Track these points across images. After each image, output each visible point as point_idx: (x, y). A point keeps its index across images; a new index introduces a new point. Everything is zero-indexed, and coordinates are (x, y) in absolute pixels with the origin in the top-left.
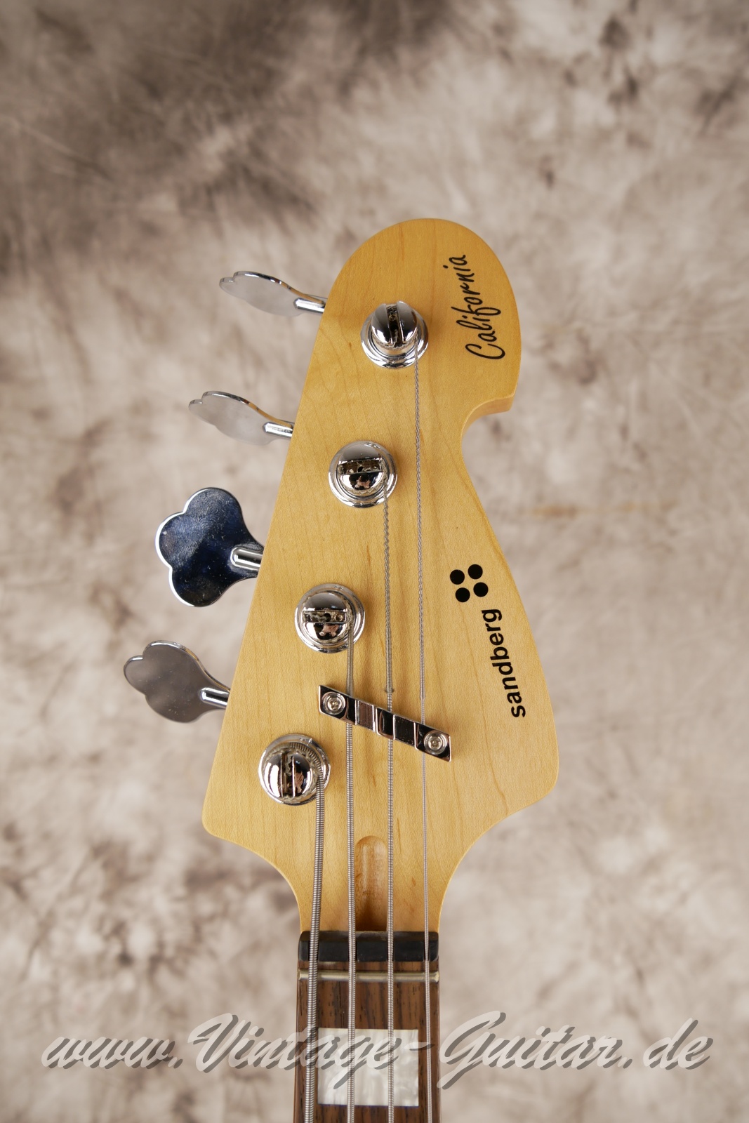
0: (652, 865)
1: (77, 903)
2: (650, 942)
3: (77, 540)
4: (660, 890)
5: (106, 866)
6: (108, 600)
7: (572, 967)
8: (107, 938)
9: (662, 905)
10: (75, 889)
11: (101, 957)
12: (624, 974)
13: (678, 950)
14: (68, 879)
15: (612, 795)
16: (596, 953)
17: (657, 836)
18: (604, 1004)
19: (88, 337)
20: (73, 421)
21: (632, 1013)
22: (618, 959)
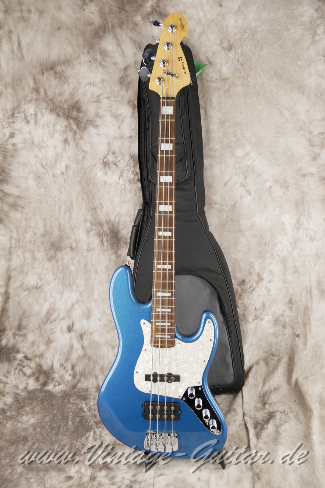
0: (247, 154)
1: (128, 168)
2: (247, 171)
3: (124, 91)
4: (249, 159)
5: (133, 160)
6: (131, 104)
7: (231, 178)
8: (135, 175)
9: (249, 163)
10: (128, 165)
11: (134, 179)
12: (242, 178)
13: (253, 173)
14: (126, 162)
15: (238, 140)
16: (236, 174)
17: (248, 148)
18: (238, 185)
19: (124, 47)
20: (122, 66)
21: (244, 186)
22: (241, 175)
